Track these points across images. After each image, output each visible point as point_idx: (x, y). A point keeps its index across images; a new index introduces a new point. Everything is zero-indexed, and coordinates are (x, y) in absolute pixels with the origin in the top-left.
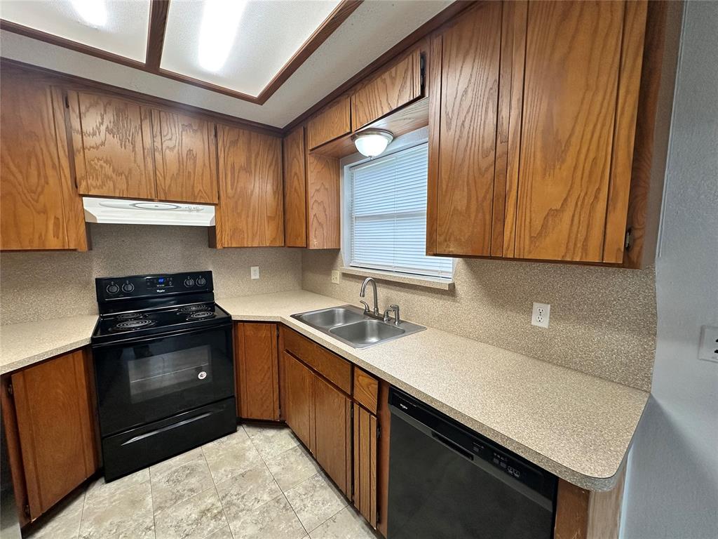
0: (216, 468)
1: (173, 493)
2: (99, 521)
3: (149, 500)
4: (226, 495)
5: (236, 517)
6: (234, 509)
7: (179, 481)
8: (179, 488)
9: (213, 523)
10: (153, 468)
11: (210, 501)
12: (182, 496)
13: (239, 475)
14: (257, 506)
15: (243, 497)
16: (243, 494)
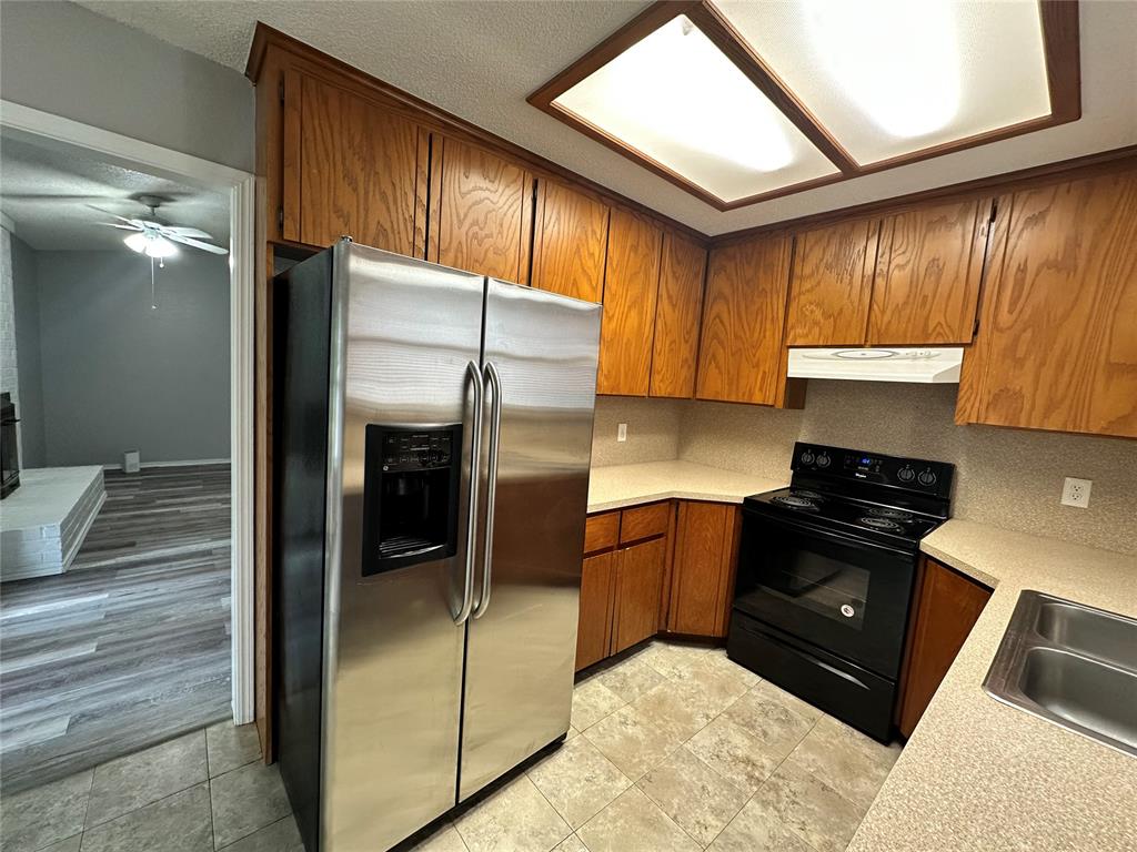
0: (809, 747)
1: (751, 717)
2: (696, 675)
3: (733, 700)
4: (783, 778)
5: (765, 804)
6: (771, 796)
7: (767, 715)
8: (760, 720)
9: (742, 778)
10: (765, 683)
11: (765, 761)
12: (753, 727)
13: (822, 783)
14: (795, 829)
15: (794, 802)
16: (797, 800)
